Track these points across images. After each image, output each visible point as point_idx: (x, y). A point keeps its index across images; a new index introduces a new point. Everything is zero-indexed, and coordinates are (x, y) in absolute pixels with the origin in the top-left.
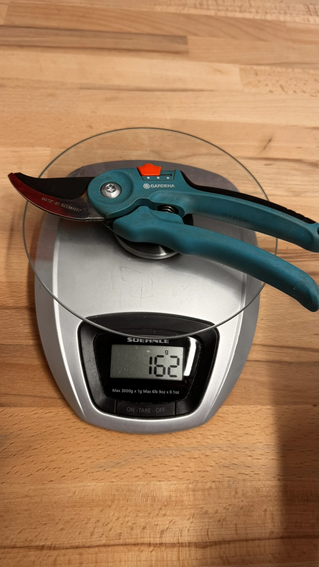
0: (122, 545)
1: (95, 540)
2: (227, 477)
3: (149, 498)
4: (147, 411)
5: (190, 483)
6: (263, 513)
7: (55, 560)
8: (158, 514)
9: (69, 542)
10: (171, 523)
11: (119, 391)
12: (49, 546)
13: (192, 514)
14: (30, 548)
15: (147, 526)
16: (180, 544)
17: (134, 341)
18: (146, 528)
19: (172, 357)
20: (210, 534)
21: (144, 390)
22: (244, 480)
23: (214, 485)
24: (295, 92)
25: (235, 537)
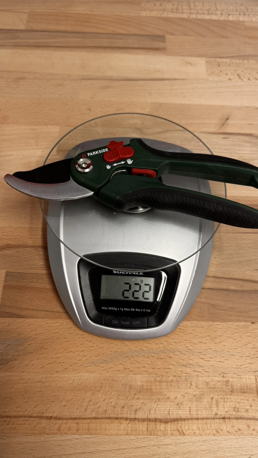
0: (107, 418)
1: (88, 414)
2: (185, 373)
3: (127, 386)
4: (127, 323)
5: (157, 377)
6: (210, 400)
7: (60, 427)
8: (133, 398)
9: (70, 415)
10: (143, 404)
11: (107, 308)
12: (56, 416)
13: (158, 398)
14: (42, 417)
15: (126, 406)
16: (149, 420)
17: (118, 272)
18: (124, 407)
19: (146, 285)
20: (170, 413)
21: (125, 309)
22: (197, 376)
23: (174, 379)
24: (249, 79)
25: (189, 416)
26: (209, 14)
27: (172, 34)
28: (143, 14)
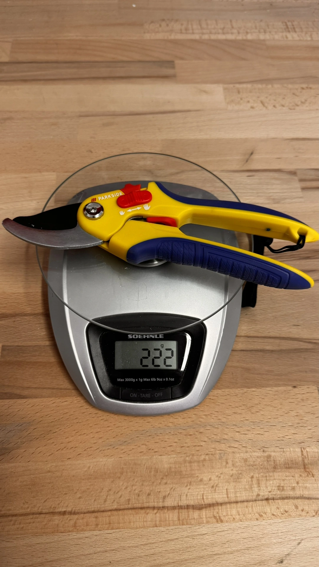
0: (131, 509)
1: (108, 506)
2: (218, 450)
3: (152, 470)
4: (147, 396)
5: (187, 456)
6: (250, 479)
7: (75, 523)
8: (160, 483)
9: (87, 508)
10: (172, 490)
11: (123, 380)
12: (70, 511)
13: (189, 482)
14: (54, 513)
15: (152, 493)
16: (180, 507)
17: (134, 337)
18: (150, 494)
19: (167, 349)
20: (205, 497)
21: (144, 379)
22: (234, 452)
23: (207, 457)
24: (274, 106)
25: (226, 500)
26: (224, 33)
27: (182, 59)
28: (147, 36)
